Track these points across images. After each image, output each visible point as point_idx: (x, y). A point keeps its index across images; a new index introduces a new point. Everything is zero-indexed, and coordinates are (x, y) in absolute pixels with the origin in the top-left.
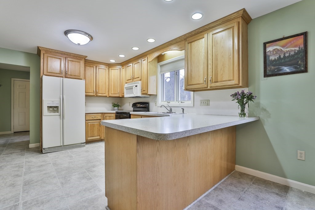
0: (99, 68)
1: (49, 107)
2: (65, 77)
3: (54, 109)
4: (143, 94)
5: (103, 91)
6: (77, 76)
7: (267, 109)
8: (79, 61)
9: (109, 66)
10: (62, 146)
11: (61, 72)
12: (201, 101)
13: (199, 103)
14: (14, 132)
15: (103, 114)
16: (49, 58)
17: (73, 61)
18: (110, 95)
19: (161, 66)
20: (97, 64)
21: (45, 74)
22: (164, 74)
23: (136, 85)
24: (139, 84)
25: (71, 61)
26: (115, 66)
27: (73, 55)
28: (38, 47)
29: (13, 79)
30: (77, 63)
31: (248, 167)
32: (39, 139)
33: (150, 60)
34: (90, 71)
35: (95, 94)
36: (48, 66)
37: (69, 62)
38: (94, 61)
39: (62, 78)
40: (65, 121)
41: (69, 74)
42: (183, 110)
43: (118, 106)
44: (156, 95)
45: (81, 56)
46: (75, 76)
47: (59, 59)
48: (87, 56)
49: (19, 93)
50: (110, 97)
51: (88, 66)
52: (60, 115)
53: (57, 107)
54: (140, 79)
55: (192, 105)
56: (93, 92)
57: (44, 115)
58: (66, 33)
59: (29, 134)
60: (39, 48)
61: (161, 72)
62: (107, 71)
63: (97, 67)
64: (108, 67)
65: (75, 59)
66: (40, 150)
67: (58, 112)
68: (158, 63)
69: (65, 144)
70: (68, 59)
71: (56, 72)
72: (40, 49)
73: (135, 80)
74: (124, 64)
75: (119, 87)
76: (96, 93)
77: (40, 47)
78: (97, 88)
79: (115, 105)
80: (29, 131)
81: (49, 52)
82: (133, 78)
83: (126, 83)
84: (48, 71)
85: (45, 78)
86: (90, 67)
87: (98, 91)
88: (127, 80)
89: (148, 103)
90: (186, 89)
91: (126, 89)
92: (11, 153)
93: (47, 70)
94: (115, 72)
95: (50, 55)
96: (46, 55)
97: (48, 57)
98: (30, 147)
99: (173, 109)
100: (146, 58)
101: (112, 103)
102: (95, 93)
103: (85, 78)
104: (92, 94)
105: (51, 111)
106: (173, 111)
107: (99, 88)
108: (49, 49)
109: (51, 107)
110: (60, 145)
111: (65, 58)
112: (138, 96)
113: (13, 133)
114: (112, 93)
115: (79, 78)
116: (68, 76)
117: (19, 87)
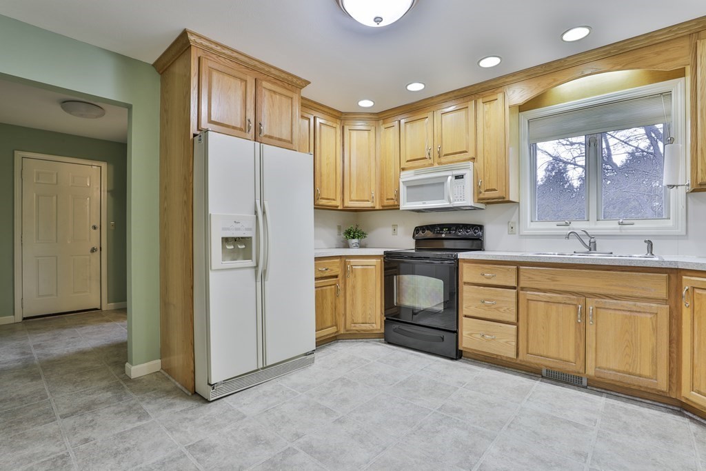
0: (322, 124)
1: (226, 240)
3: (238, 246)
5: (330, 191)
6: (285, 141)
8: (289, 94)
9: (344, 118)
11: (245, 125)
14: (24, 319)
15: (343, 259)
16: (215, 76)
17: (275, 93)
18: (348, 204)
19: (532, 121)
20: (318, 110)
21: (202, 126)
22: (534, 145)
23: (456, 173)
25: (270, 90)
26: (360, 120)
27: (277, 73)
29: (18, 155)
30: (284, 99)
33: (517, 99)
36: (213, 100)
37: (266, 93)
38: (312, 101)
41: (266, 132)
42: (651, 244)
44: (518, 203)
45: (295, 80)
46: (279, 139)
47: (242, 80)
48: (309, 83)
50: (343, 209)
52: (256, 268)
54: (469, 155)
55: (681, 231)
57: (213, 268)
60: (189, 34)
63: (317, 120)
64: (339, 122)
65: (279, 85)
67: (250, 258)
68: (520, 112)
69: (269, 362)
70: (263, 84)
71: (233, 125)
72: (188, 41)
73: (445, 160)
74: (394, 114)
77: (192, 34)
78: (318, 183)
81: (214, 56)
83: (406, 169)
84: (212, 118)
87: (321, 192)
88: (408, 161)
89: (481, 227)
91: (408, 187)
93: (209, 114)
94: (359, 137)
95: (217, 66)
96: (205, 63)
97: (211, 70)
98: (133, 375)
100: (500, 95)
101: (339, 228)
105: (229, 255)
107: (321, 182)
109: (230, 240)
110: (256, 368)
111: (256, 80)
112: (468, 205)
113: (20, 320)
114: (354, 197)
115: (289, 146)
116: (263, 138)
117: (38, 178)
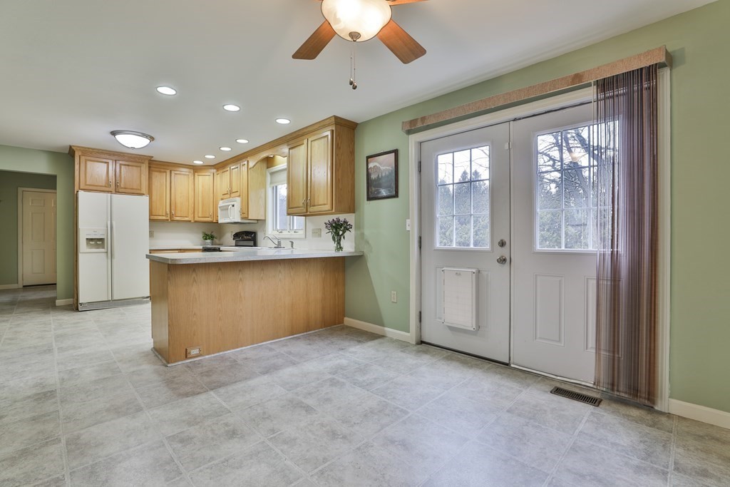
0: (176, 174)
1: (89, 240)
2: (117, 192)
3: (97, 242)
4: (242, 218)
5: (183, 212)
6: (136, 189)
7: (370, 242)
8: (138, 164)
9: (196, 169)
10: (109, 301)
11: (108, 184)
12: (313, 230)
13: (311, 233)
14: (24, 286)
16: (89, 163)
17: (128, 165)
18: (197, 219)
19: (272, 174)
20: (174, 166)
21: (81, 187)
22: (276, 187)
23: (233, 203)
24: (238, 202)
25: (125, 165)
26: (205, 169)
28: (70, 147)
29: (20, 189)
30: (135, 168)
31: (353, 318)
32: (73, 291)
33: (251, 164)
34: (160, 180)
35: (168, 218)
36: (87, 175)
37: (122, 167)
39: (109, 195)
40: (114, 261)
41: (122, 186)
42: (292, 243)
43: (212, 237)
44: (265, 220)
45: (141, 157)
46: (132, 189)
47: (106, 163)
49: (32, 214)
50: (196, 222)
51: (157, 171)
52: (107, 252)
53: (102, 240)
54: (238, 194)
55: (304, 236)
56: (166, 214)
57: (81, 252)
58: (114, 133)
59: (56, 289)
61: (271, 183)
62: (191, 178)
63: (173, 172)
64: (192, 171)
65: (132, 161)
66: (75, 307)
67: (103, 248)
68: (267, 168)
69: (115, 298)
70: (121, 162)
71: (100, 184)
72: (73, 150)
73: (233, 195)
74: (220, 166)
75: (212, 206)
76: (172, 215)
77: (74, 146)
78: (173, 208)
79: (206, 237)
80: (56, 284)
81: (89, 154)
82: (231, 192)
83: (222, 199)
84: (88, 183)
85: (81, 194)
86: (160, 172)
87: (175, 212)
88: (223, 195)
89: (255, 233)
90: (288, 214)
91: (222, 210)
92: (28, 312)
93: (86, 181)
94: (204, 180)
95: (89, 158)
96: (83, 158)
97: (86, 161)
98: (57, 304)
99: (282, 242)
100: (246, 163)
102: (169, 216)
103: (150, 193)
104: (164, 218)
105: (92, 246)
106: (282, 246)
107: (176, 207)
108: (89, 148)
109: (92, 240)
110: (106, 300)
111: (116, 161)
112: (236, 221)
113: (22, 287)
114: (200, 215)
115: (138, 192)
116: (121, 190)
117: (32, 203)
